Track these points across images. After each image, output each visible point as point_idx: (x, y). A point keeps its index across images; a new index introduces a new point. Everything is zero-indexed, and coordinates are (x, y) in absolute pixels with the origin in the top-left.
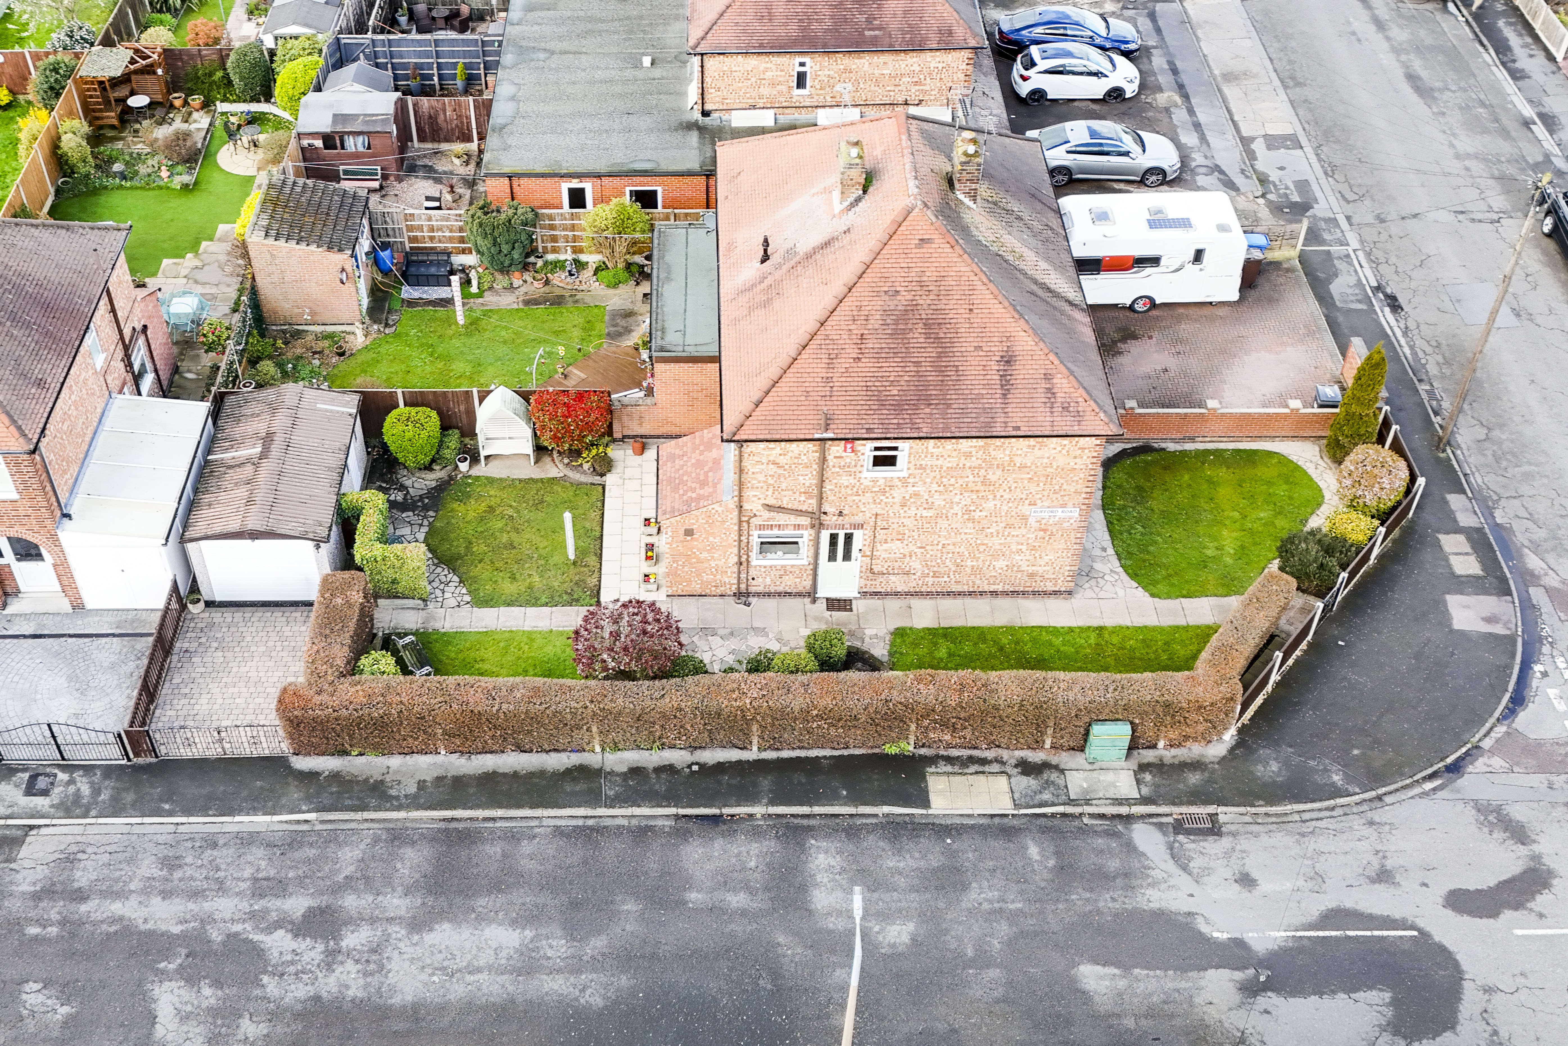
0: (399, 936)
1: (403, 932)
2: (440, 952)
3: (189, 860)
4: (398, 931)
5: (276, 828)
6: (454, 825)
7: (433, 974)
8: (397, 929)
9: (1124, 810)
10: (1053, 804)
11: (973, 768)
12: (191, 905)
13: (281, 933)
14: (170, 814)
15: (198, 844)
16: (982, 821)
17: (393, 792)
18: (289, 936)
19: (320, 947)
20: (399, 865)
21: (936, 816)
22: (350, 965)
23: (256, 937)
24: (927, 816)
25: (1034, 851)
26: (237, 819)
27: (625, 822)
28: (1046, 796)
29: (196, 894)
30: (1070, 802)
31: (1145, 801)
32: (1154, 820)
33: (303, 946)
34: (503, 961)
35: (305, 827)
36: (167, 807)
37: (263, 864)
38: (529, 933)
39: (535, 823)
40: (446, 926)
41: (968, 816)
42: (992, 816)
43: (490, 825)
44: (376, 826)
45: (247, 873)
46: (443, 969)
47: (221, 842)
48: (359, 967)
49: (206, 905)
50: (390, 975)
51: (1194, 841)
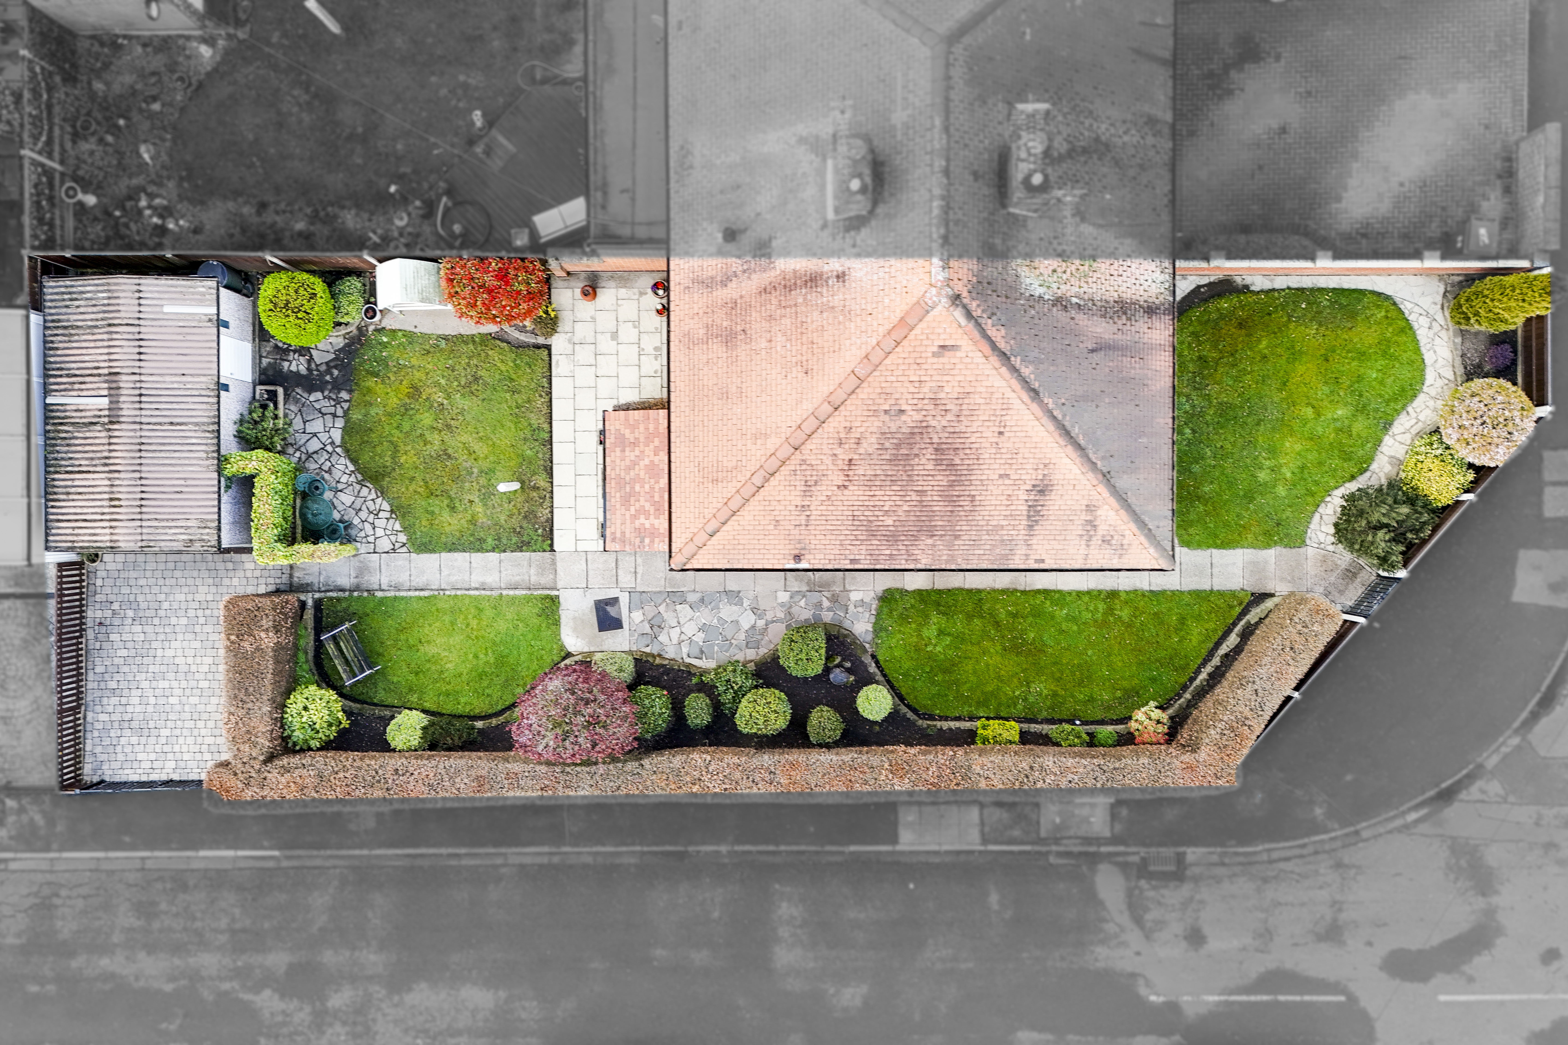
0: (380, 996)
1: (384, 992)
2: (421, 1014)
3: (163, 906)
4: (378, 991)
5: (242, 864)
6: (419, 862)
7: (416, 1037)
8: (377, 988)
9: (1093, 849)
10: (1022, 843)
12: (177, 961)
13: (267, 993)
14: (133, 847)
15: (168, 886)
16: (948, 859)
17: (352, 827)
18: (276, 997)
19: (308, 1009)
20: (370, 914)
21: (902, 853)
22: (338, 1028)
23: (247, 997)
24: (893, 853)
26: (203, 853)
27: (589, 860)
28: (1016, 833)
29: (178, 949)
30: (1040, 841)
31: (1116, 840)
32: (1119, 860)
33: (292, 1007)
34: (481, 1024)
35: (271, 864)
36: (127, 839)
37: (237, 911)
38: (502, 994)
39: (499, 861)
40: (423, 985)
41: (935, 853)
42: (959, 853)
43: (453, 862)
44: (341, 863)
45: (224, 923)
46: (426, 1031)
47: (191, 883)
48: (347, 1028)
49: (191, 960)
50: (378, 1037)
51: (1154, 888)
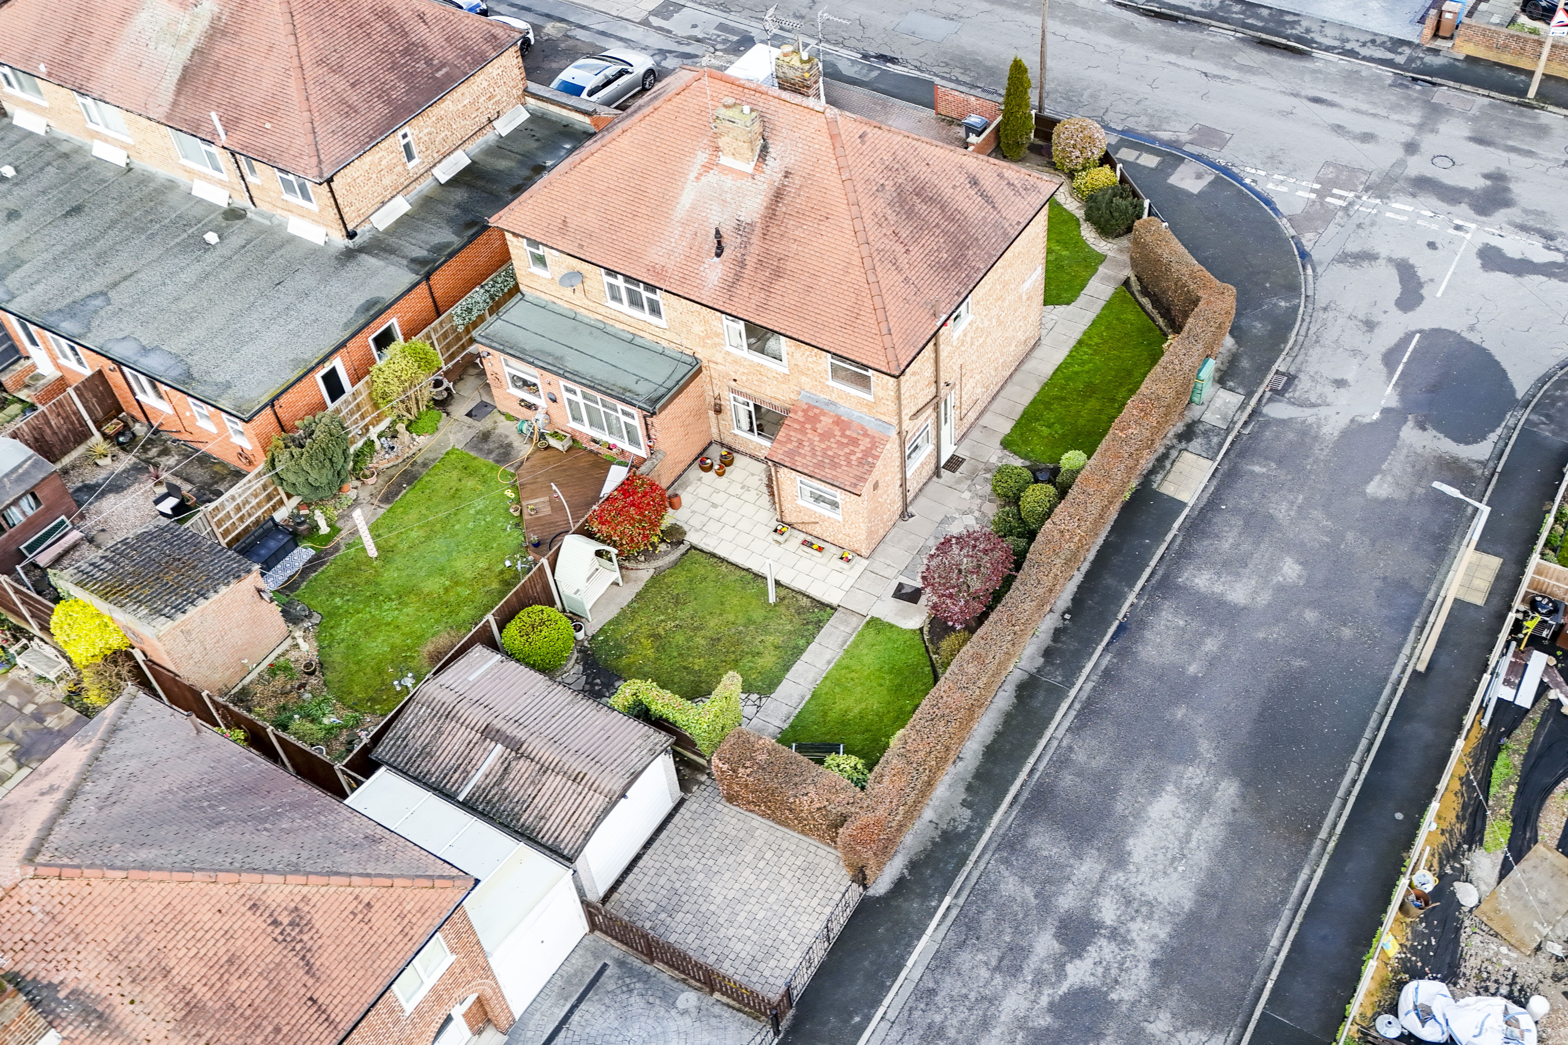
0: (1123, 878)
1: (1120, 874)
2: (1156, 855)
3: (938, 1018)
4: (1117, 877)
5: (940, 935)
6: (1022, 799)
7: (1176, 869)
8: (1114, 878)
9: (1249, 410)
10: (1225, 440)
11: (1168, 464)
12: (996, 1032)
13: (1069, 968)
14: (868, 1019)
15: (922, 1006)
16: (1215, 482)
17: (961, 828)
18: (1077, 962)
19: (1103, 942)
20: (1046, 853)
21: (1195, 504)
22: (1134, 926)
23: (1064, 988)
24: (1192, 508)
25: (1257, 469)
26: (910, 963)
27: (1090, 685)
28: (1215, 440)
29: (985, 1024)
30: (1228, 431)
31: (1249, 395)
32: (1264, 401)
33: (1095, 954)
34: (1189, 815)
35: (954, 912)
36: (857, 1019)
37: (980, 957)
38: (1170, 788)
39: (1055, 743)
40: (1131, 841)
41: (1206, 487)
42: (1213, 475)
43: (1037, 775)
44: (987, 857)
45: (984, 973)
46: (1174, 859)
47: (931, 985)
48: (1139, 919)
49: (1003, 1018)
50: (1160, 899)
51: (1294, 391)
